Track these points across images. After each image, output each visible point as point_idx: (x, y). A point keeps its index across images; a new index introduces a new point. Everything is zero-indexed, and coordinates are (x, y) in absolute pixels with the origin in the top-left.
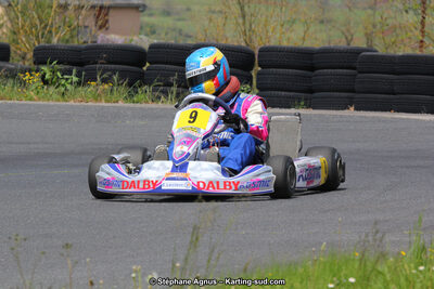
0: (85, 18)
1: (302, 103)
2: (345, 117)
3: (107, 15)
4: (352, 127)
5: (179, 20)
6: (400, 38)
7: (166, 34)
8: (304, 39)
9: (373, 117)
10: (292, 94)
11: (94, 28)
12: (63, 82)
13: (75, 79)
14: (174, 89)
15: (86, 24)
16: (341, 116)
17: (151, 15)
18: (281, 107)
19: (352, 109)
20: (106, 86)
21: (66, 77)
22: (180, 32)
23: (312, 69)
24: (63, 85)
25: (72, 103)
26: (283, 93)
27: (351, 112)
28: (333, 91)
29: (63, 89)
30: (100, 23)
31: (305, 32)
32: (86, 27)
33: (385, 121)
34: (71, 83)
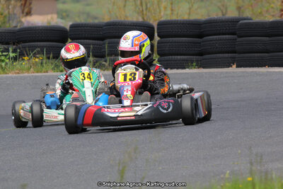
0: (14, 7)
1: (194, 64)
2: (230, 73)
3: (30, 4)
4: (235, 81)
5: (88, 5)
6: (265, 9)
7: (79, 17)
8: (189, 14)
9: (252, 72)
10: (186, 57)
11: (21, 15)
12: (3, 58)
13: (12, 55)
14: (91, 59)
15: (15, 12)
16: (227, 73)
17: (64, 3)
18: (178, 68)
19: (234, 66)
20: (37, 60)
21: (4, 54)
22: (88, 14)
23: (201, 36)
24: (3, 61)
25: (10, 75)
26: (179, 57)
27: (234, 69)
28: (219, 53)
29: (3, 64)
30: (26, 10)
31: (190, 9)
32: (15, 14)
33: (263, 74)
34: (9, 58)
